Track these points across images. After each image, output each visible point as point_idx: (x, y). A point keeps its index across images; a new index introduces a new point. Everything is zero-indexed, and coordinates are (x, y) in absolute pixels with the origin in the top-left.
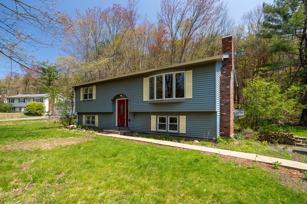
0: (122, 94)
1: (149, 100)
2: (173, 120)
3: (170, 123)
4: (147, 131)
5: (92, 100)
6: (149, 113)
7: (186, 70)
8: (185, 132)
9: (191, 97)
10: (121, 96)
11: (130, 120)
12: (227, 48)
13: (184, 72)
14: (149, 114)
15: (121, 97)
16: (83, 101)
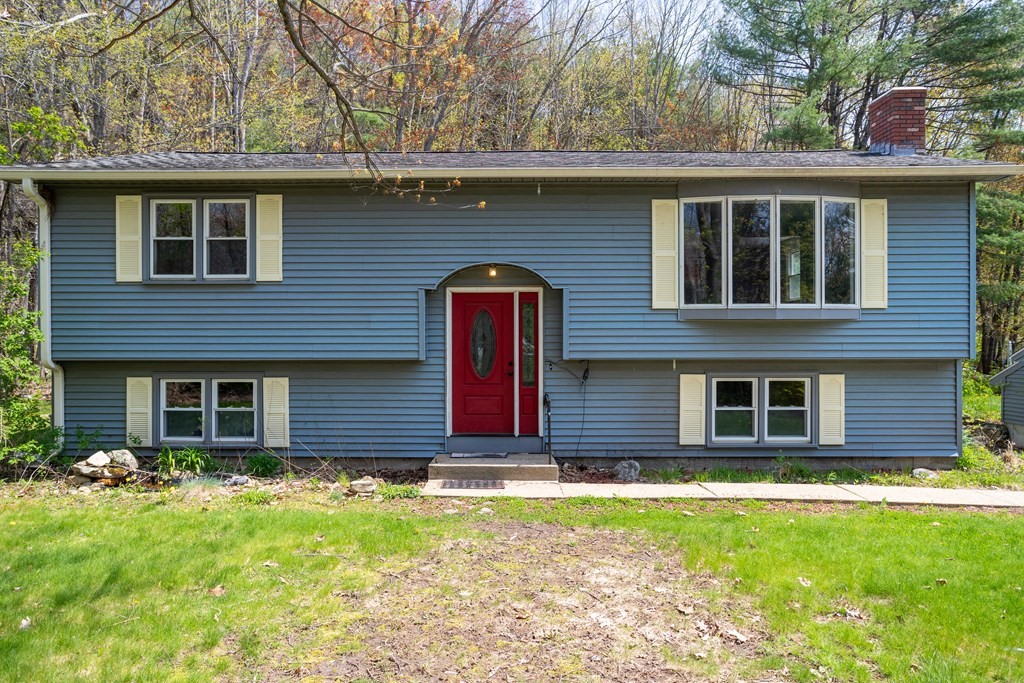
0: (495, 266)
1: (683, 306)
2: (787, 395)
3: (770, 405)
4: (658, 447)
5: (251, 285)
6: (669, 362)
7: (863, 196)
8: (841, 441)
9: (883, 304)
10: (493, 273)
11: (551, 397)
12: (909, 130)
13: (855, 201)
14: (666, 370)
15: (491, 282)
16: (147, 285)
